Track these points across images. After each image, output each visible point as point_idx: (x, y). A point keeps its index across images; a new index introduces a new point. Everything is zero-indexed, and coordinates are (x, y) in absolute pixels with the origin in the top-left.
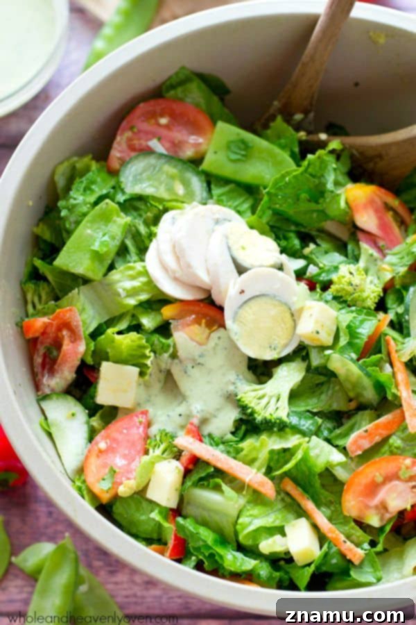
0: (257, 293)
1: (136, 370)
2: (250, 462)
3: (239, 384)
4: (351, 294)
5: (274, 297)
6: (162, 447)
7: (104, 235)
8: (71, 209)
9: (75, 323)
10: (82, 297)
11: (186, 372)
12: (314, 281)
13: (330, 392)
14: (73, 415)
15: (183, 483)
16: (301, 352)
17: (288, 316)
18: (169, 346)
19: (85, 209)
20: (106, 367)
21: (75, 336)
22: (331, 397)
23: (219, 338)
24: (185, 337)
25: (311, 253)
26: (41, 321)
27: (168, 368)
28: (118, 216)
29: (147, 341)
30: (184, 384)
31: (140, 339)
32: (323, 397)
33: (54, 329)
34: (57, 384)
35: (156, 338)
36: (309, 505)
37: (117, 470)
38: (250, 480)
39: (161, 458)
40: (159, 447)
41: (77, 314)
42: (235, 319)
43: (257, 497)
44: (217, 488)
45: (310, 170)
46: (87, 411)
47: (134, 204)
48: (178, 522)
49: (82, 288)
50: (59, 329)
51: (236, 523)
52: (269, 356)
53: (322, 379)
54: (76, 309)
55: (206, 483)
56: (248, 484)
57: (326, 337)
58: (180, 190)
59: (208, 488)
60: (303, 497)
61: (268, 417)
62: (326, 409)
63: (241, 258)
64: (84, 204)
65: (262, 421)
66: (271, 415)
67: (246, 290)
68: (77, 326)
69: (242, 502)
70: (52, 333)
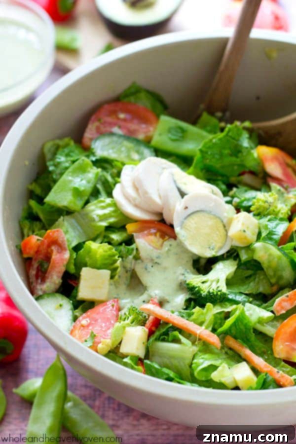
0: (198, 209)
1: (107, 273)
2: (201, 324)
3: (187, 275)
4: (268, 209)
5: (209, 213)
6: (131, 318)
7: (82, 180)
8: (57, 165)
9: (61, 239)
10: (66, 223)
11: (146, 269)
12: (239, 207)
13: (257, 280)
14: (61, 306)
15: (148, 339)
16: (232, 254)
17: (221, 225)
18: (133, 250)
19: (67, 164)
20: (85, 272)
21: (61, 247)
22: (258, 283)
23: (171, 245)
24: (145, 243)
26: (35, 239)
27: (132, 267)
28: (92, 168)
29: (116, 250)
30: (145, 279)
31: (110, 249)
32: (252, 284)
33: (45, 246)
34: (48, 287)
35: (123, 248)
36: (248, 352)
37: (97, 335)
38: (201, 332)
39: (128, 325)
40: (128, 318)
41: (63, 234)
42: (182, 225)
43: (206, 347)
44: (176, 341)
45: (230, 134)
46: (71, 302)
47: (102, 163)
48: (147, 363)
49: (66, 218)
50: (49, 246)
51: (192, 364)
52: (209, 254)
53: (250, 272)
54: (62, 230)
55: (166, 337)
56: (199, 336)
57: (251, 236)
58: (136, 156)
59: (167, 341)
60: (242, 346)
61: (211, 291)
62: (254, 292)
63: (184, 188)
64: (67, 161)
65: (207, 295)
66: (213, 290)
67: (189, 208)
68: (63, 241)
69: (195, 349)
70: (43, 249)
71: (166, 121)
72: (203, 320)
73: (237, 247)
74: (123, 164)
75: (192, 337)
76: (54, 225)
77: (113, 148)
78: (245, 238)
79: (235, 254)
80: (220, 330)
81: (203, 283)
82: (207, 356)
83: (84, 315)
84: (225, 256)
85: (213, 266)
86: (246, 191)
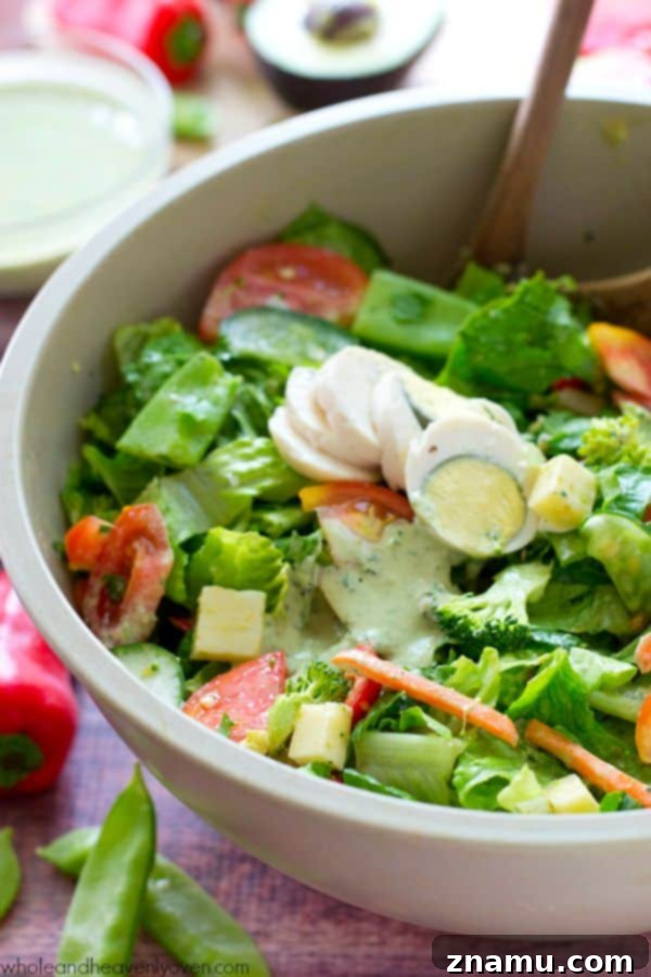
0: (459, 451)
1: (257, 598)
2: (472, 694)
3: (438, 595)
4: (616, 451)
5: (486, 459)
6: (312, 686)
7: (200, 400)
8: (144, 370)
9: (154, 525)
10: (165, 492)
11: (346, 584)
12: (552, 452)
13: (596, 604)
14: (154, 669)
15: (353, 728)
16: (538, 551)
17: (513, 489)
18: (315, 542)
19: (167, 368)
20: (209, 597)
21: (156, 542)
22: (600, 610)
23: (400, 533)
24: (341, 529)
25: (542, 426)
26: (94, 527)
27: (315, 583)
28: (221, 375)
29: (278, 547)
30: (344, 605)
31: (264, 546)
32: (585, 614)
33: (118, 544)
34: (126, 632)
35: (294, 541)
37: (236, 722)
38: (472, 709)
39: (307, 700)
40: (307, 686)
41: (158, 512)
42: (424, 487)
43: (485, 742)
44: (415, 728)
45: (529, 298)
46: (178, 659)
47: (245, 366)
48: (350, 775)
49: (166, 481)
50: (127, 542)
51: (452, 776)
52: (486, 548)
53: (578, 589)
54: (157, 507)
55: (393, 722)
56: (468, 717)
58: (318, 354)
59: (396, 730)
60: (566, 741)
61: (494, 623)
62: (591, 629)
63: (427, 410)
64: (166, 362)
65: (483, 634)
66: (498, 621)
67: (440, 448)
68: (159, 529)
69: (460, 745)
70: (114, 553)
71: (386, 283)
72: (476, 686)
73: (551, 534)
74: (290, 368)
75: (454, 719)
76: (140, 499)
77: (267, 337)
78: (567, 508)
79: (546, 550)
80: (515, 705)
81: (476, 609)
82: (485, 761)
83: (207, 686)
84: (524, 555)
85: (496, 577)
86: (566, 420)
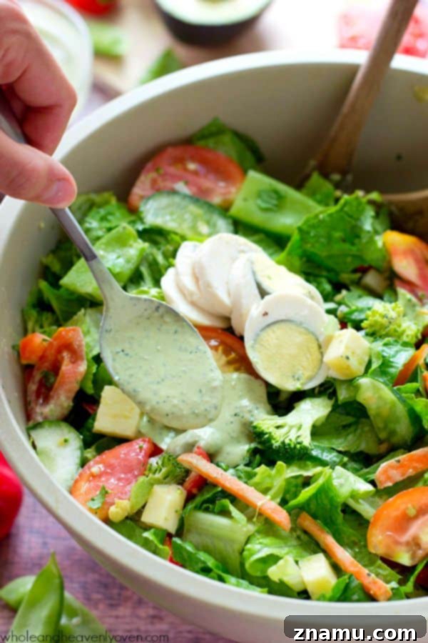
0: (282, 317)
2: (265, 491)
3: (256, 412)
4: (386, 328)
5: (300, 324)
6: (164, 470)
7: (118, 257)
9: (77, 343)
10: (88, 319)
12: (346, 320)
13: (359, 431)
14: (66, 441)
15: (185, 506)
16: (327, 389)
17: (315, 346)
19: (100, 233)
20: (108, 393)
21: (76, 355)
22: (360, 435)
25: (343, 298)
26: (39, 339)
28: (135, 241)
32: (350, 437)
33: (53, 351)
34: (51, 410)
36: (329, 540)
37: (110, 491)
38: (263, 505)
39: (160, 482)
40: (161, 470)
41: (82, 335)
42: (256, 339)
43: (269, 528)
44: (225, 513)
45: (346, 209)
46: (81, 437)
47: (153, 235)
48: (175, 543)
49: (90, 311)
50: (59, 351)
51: (243, 550)
52: (290, 385)
53: (350, 419)
54: (80, 330)
55: (211, 506)
56: (260, 509)
57: (357, 366)
58: (204, 229)
59: (213, 512)
60: (322, 531)
61: (287, 441)
62: (353, 450)
63: (266, 285)
64: (100, 228)
65: (279, 446)
66: (290, 440)
67: (270, 313)
68: (80, 346)
69: (251, 528)
70: (51, 355)
72: (269, 485)
73: (335, 379)
74: (184, 238)
75: (250, 510)
76: (71, 321)
77: (172, 214)
78: (348, 368)
79: (331, 390)
80: (293, 503)
81: (278, 427)
82: (267, 541)
83: (98, 458)
84: (316, 391)
85: (296, 405)
86: (360, 297)
